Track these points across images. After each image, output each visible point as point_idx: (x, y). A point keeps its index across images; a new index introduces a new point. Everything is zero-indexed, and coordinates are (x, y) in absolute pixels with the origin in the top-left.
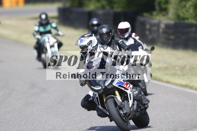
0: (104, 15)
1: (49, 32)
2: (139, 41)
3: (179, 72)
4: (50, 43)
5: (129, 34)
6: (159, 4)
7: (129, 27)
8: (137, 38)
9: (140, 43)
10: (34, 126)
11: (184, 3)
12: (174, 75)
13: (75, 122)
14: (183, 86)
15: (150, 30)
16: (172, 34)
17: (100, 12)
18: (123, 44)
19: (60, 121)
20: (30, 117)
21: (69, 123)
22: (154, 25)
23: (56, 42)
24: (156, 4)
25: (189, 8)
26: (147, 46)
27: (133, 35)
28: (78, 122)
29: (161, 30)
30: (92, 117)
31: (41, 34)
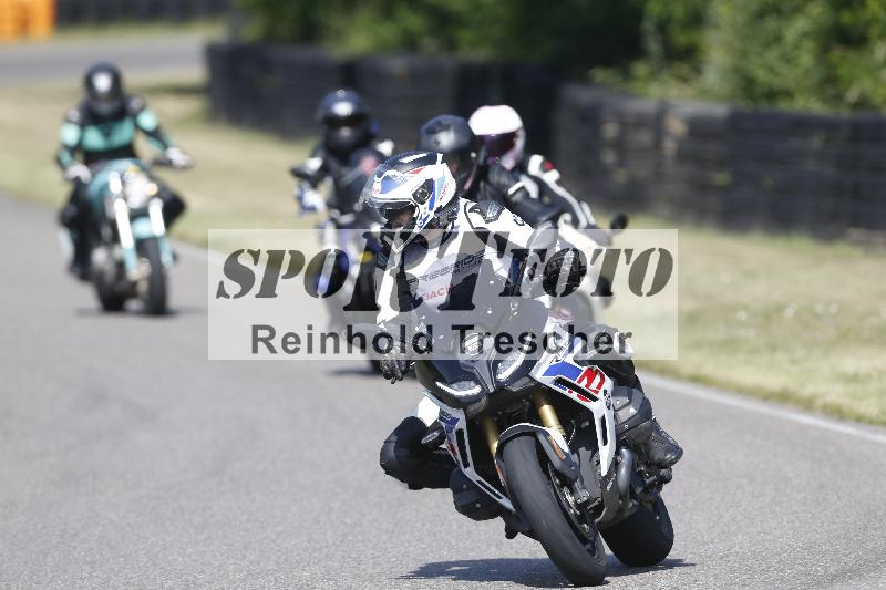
0: (415, 76)
1: (127, 151)
2: (561, 191)
3: (750, 334)
4: (130, 199)
5: (516, 160)
6: (663, 27)
7: (518, 130)
8: (551, 177)
9: (563, 200)
10: (97, 577)
11: (771, 23)
12: (730, 345)
13: (286, 560)
14: (768, 397)
15: (619, 145)
16: (721, 164)
17: (398, 65)
18: (525, 203)
19: (218, 554)
20: (83, 536)
21: (259, 563)
22: (641, 122)
23: (158, 195)
24: (648, 26)
25: (797, 47)
26: (593, 213)
27: (535, 162)
28: (297, 558)
29: (670, 146)
30: (360, 537)
31: (92, 158)
